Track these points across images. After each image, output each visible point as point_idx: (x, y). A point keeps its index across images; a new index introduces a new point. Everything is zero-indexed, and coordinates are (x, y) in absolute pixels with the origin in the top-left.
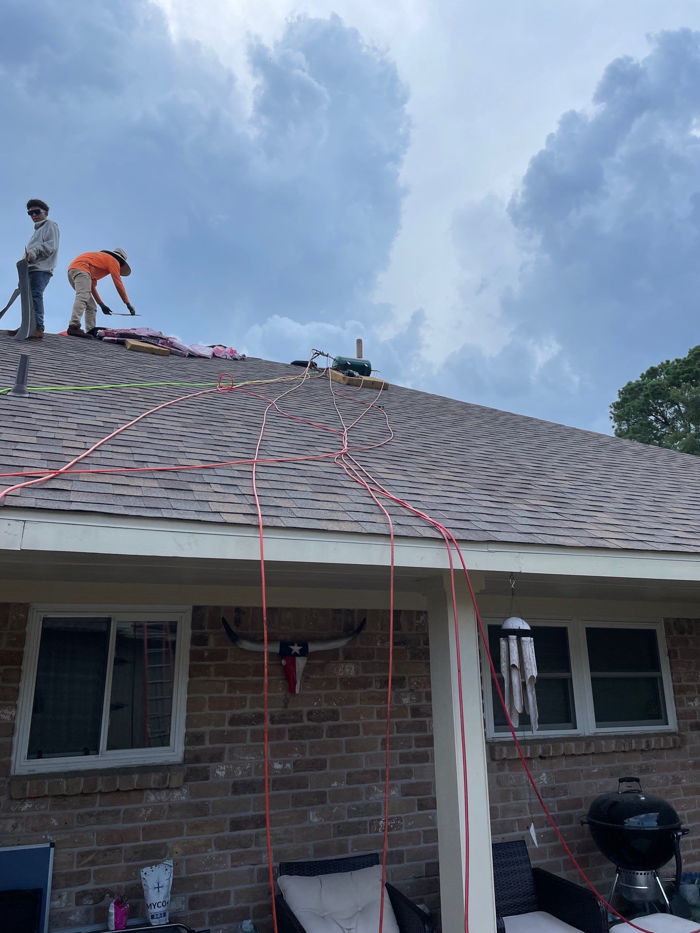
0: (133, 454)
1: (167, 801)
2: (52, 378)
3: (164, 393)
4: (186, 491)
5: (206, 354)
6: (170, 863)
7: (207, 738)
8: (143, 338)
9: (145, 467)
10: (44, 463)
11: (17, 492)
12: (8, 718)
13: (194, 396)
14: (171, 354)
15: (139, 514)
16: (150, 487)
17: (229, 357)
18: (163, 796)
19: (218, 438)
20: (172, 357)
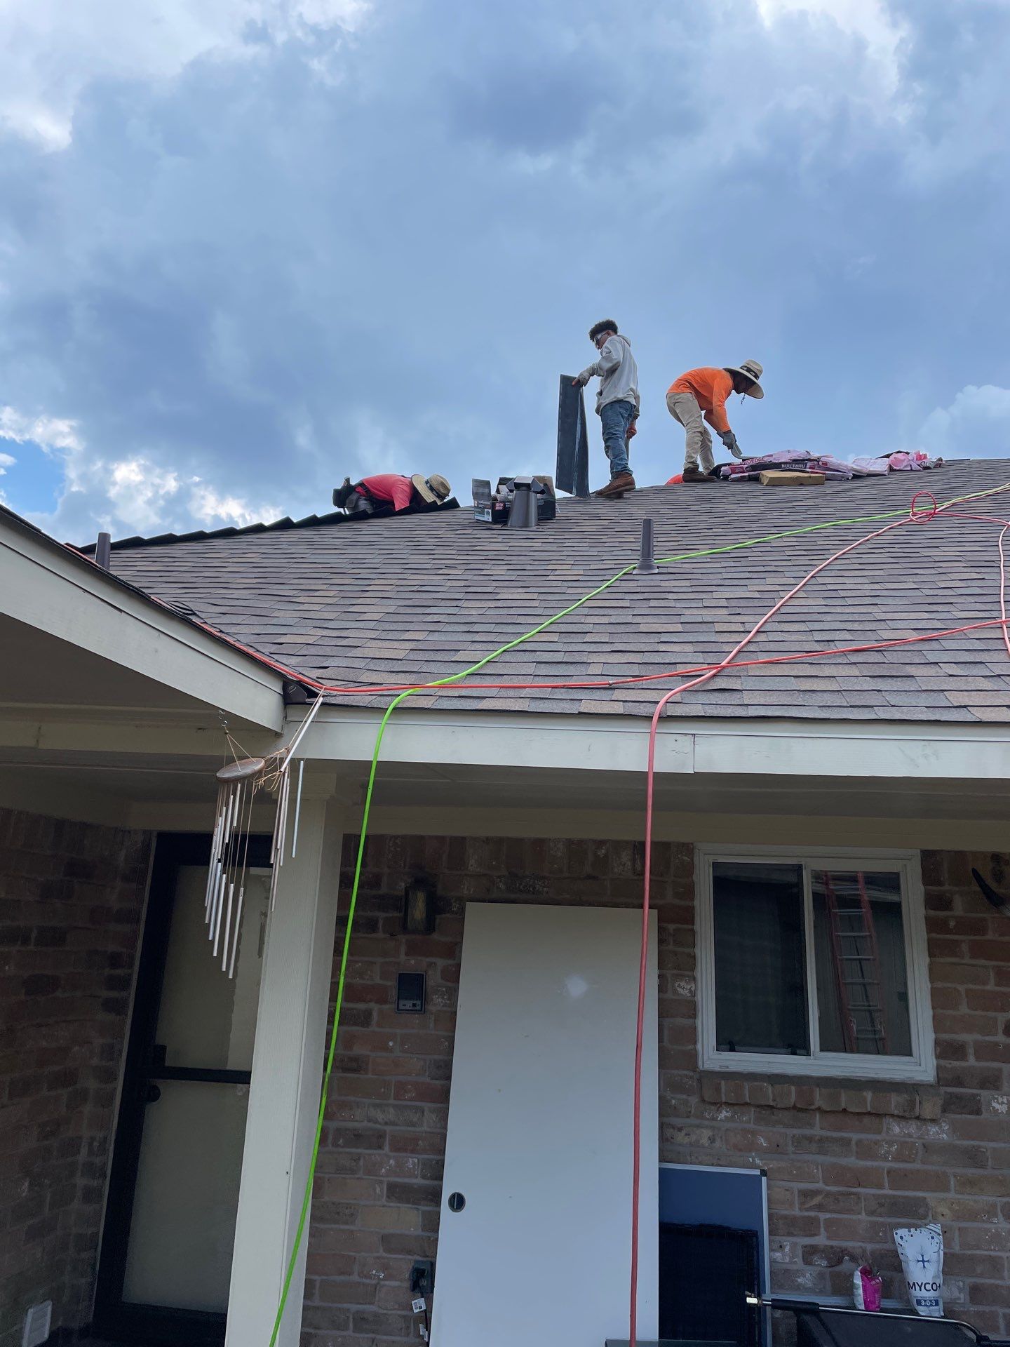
0: (811, 631)
1: (919, 1138)
2: (680, 543)
3: (832, 538)
4: (904, 678)
5: (879, 469)
6: (938, 1228)
7: (971, 1051)
8: (783, 466)
9: (832, 648)
10: (698, 657)
11: (678, 698)
12: (686, 992)
13: (878, 535)
14: (827, 480)
15: (845, 717)
16: (847, 676)
17: (915, 467)
18: (912, 1128)
19: (931, 592)
20: (828, 483)
